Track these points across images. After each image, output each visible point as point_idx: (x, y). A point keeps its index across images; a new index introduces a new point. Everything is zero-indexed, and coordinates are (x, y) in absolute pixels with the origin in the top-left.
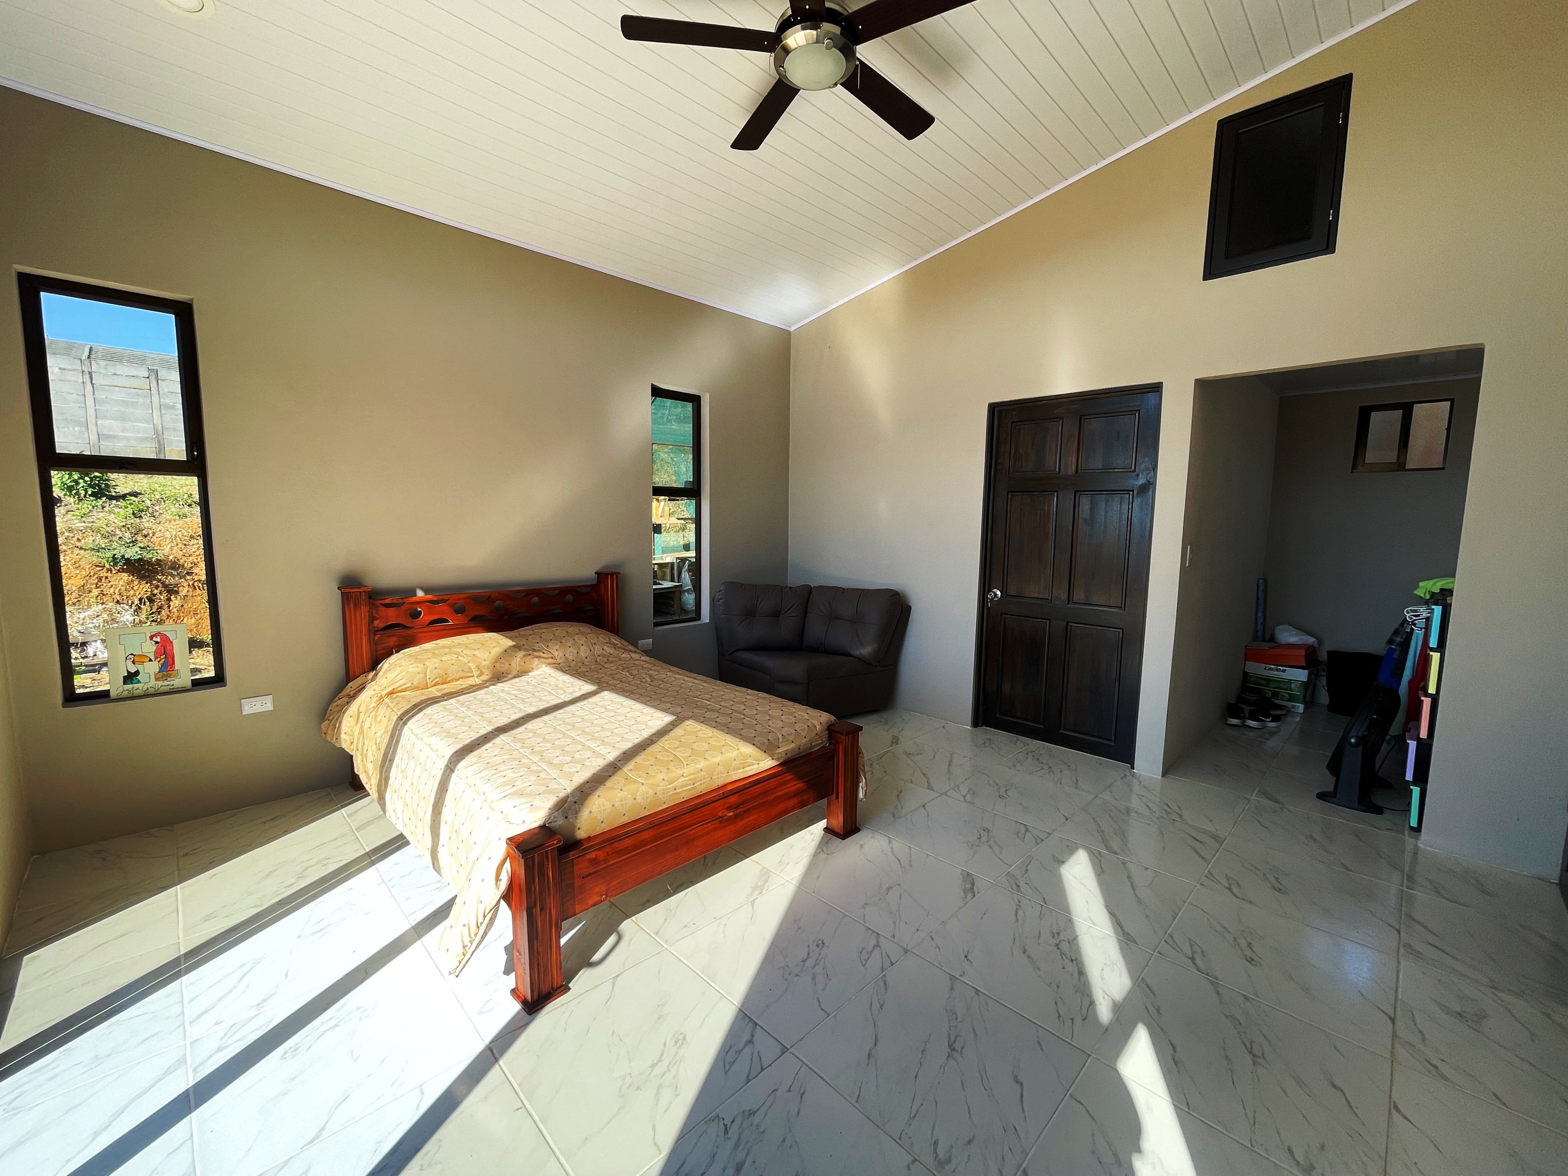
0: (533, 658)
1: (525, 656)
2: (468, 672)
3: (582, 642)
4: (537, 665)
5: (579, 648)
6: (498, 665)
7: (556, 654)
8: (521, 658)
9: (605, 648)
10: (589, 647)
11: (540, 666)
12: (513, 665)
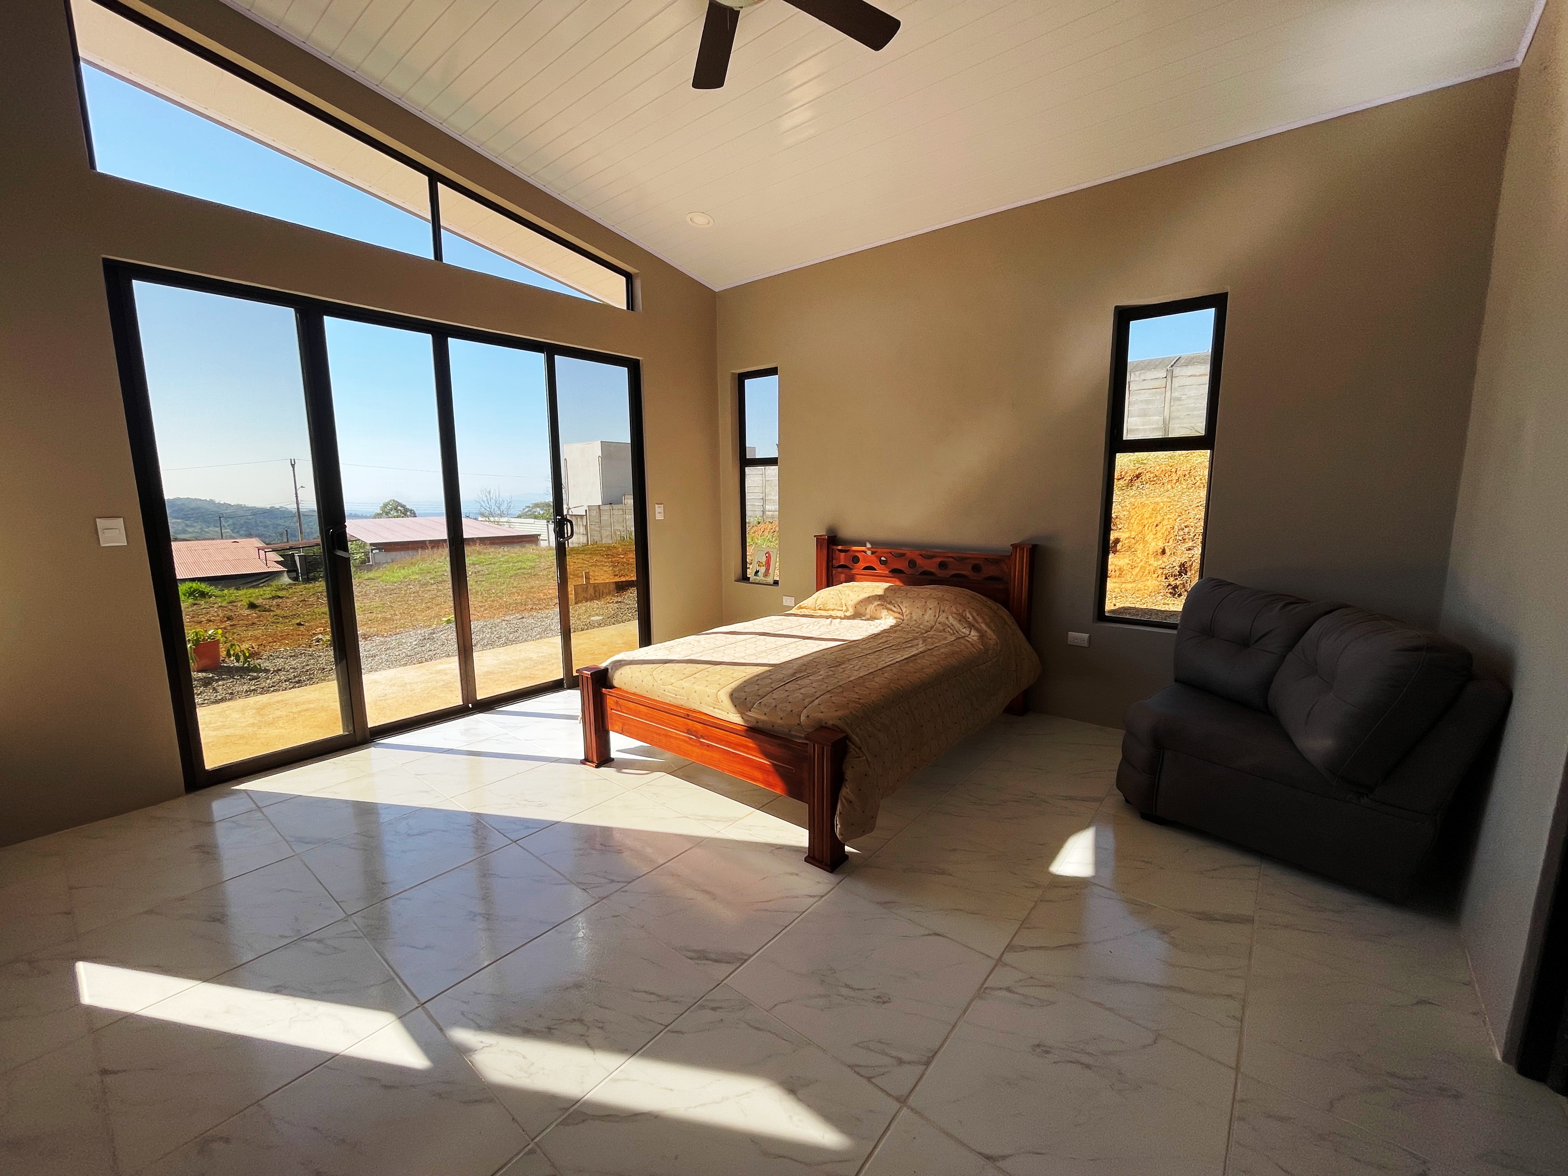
0: (883, 609)
1: (878, 605)
2: (840, 606)
3: (931, 606)
4: (886, 615)
5: (925, 611)
6: (858, 606)
7: (904, 610)
8: (875, 606)
9: (950, 617)
10: (936, 612)
11: (888, 617)
12: (868, 610)
